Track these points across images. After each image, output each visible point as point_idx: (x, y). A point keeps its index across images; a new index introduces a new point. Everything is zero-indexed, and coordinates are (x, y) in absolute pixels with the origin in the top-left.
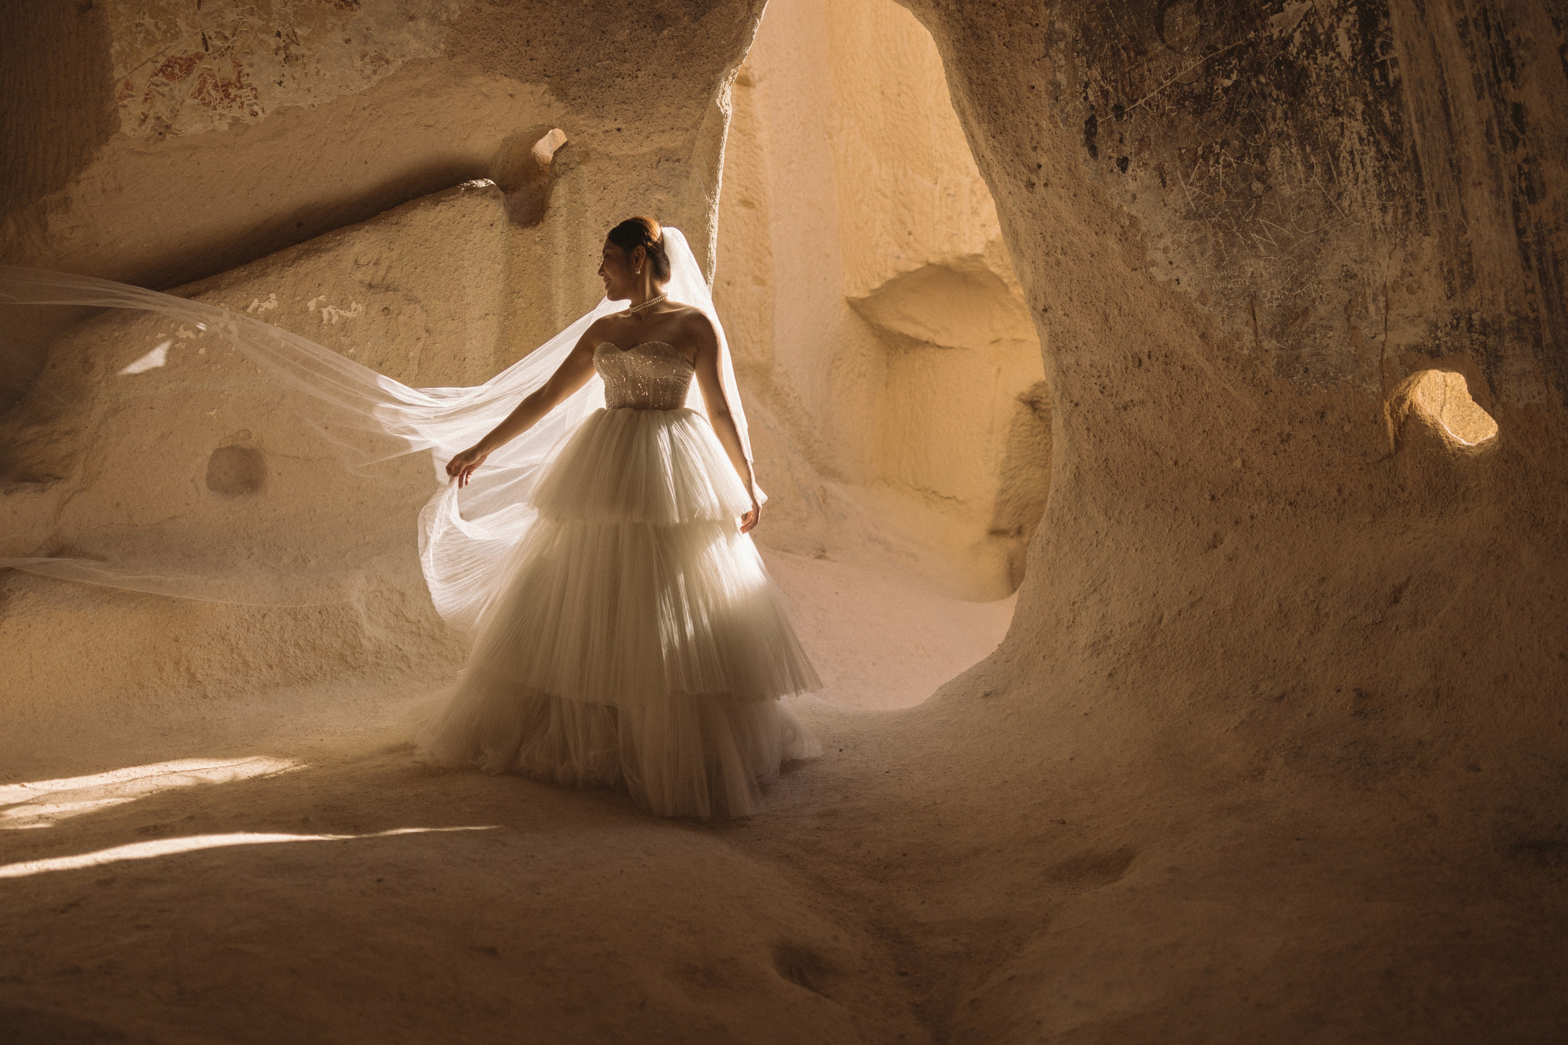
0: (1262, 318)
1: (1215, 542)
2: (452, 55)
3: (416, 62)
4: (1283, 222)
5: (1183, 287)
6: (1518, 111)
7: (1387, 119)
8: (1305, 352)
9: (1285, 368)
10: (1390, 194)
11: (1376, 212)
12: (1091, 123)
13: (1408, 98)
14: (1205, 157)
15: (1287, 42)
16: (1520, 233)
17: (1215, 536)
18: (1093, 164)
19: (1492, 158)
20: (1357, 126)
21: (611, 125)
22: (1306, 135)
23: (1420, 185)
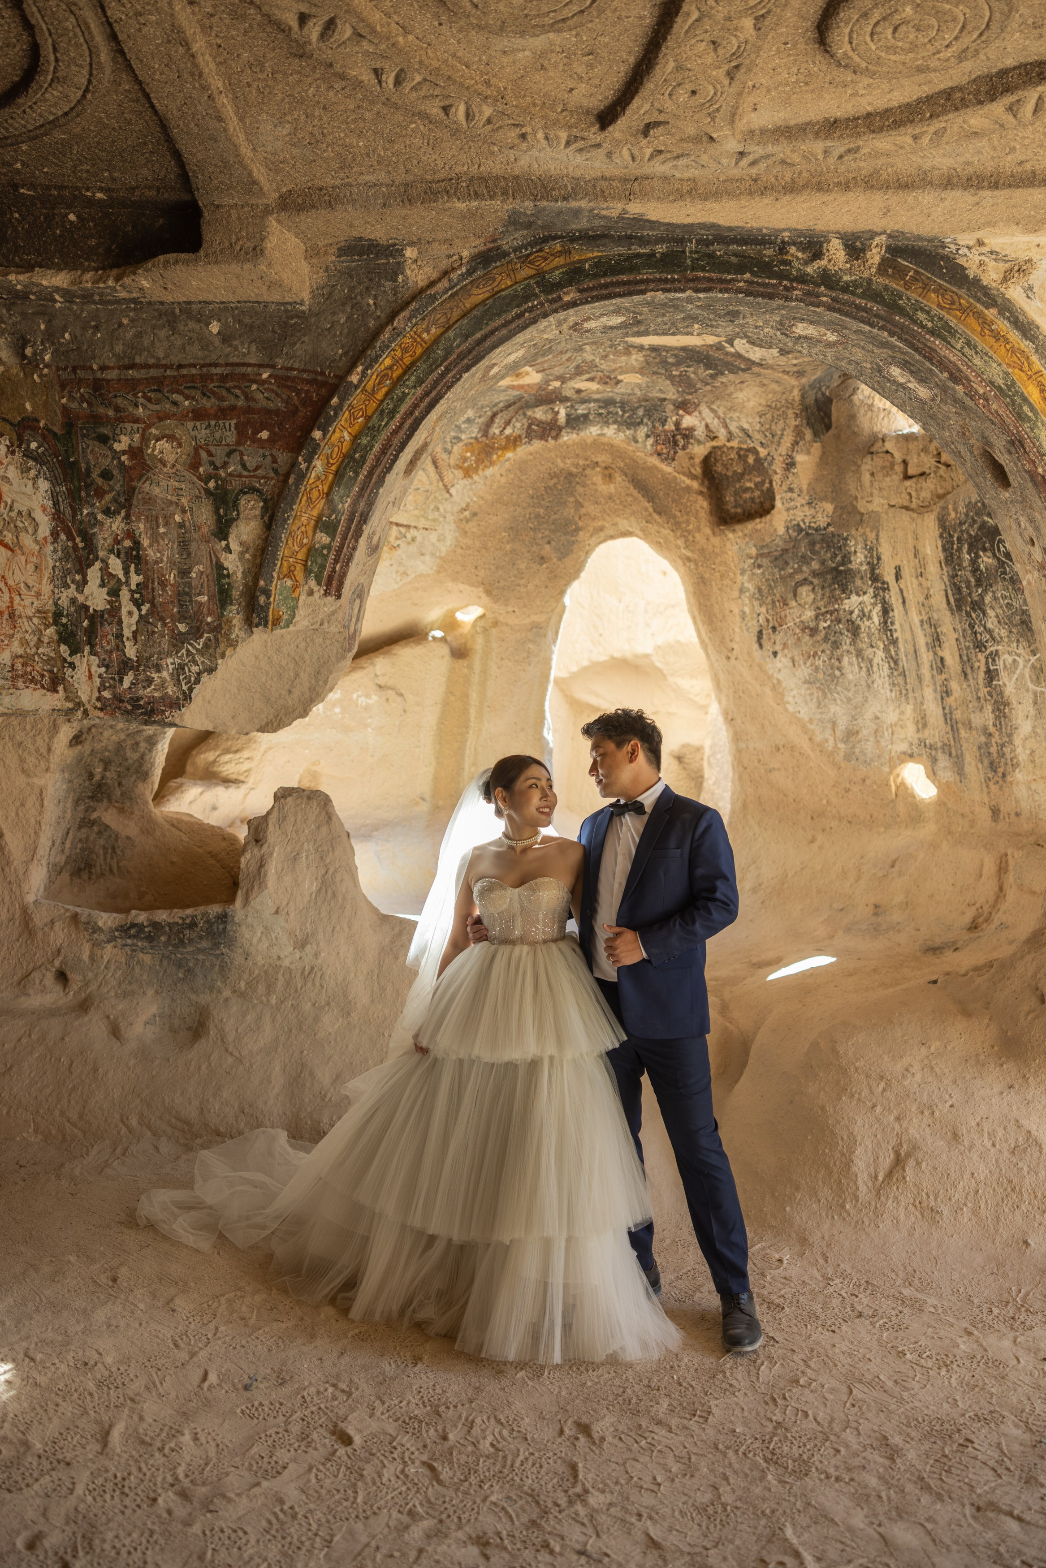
0: (838, 733)
1: (812, 841)
2: (439, 572)
3: (421, 575)
4: (849, 690)
5: (801, 715)
6: (942, 659)
7: (893, 653)
8: (857, 750)
9: (848, 757)
10: (894, 684)
11: (888, 691)
12: (760, 633)
13: (901, 645)
14: (814, 656)
15: (851, 613)
16: (944, 708)
17: (813, 836)
18: (760, 652)
19: (933, 676)
20: (880, 654)
21: (510, 609)
22: (859, 653)
23: (906, 683)
